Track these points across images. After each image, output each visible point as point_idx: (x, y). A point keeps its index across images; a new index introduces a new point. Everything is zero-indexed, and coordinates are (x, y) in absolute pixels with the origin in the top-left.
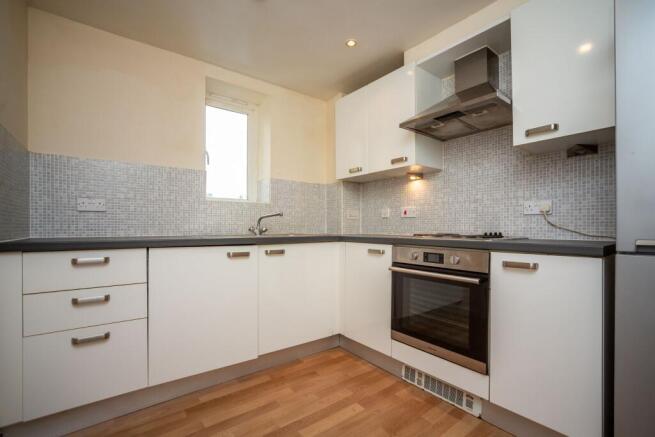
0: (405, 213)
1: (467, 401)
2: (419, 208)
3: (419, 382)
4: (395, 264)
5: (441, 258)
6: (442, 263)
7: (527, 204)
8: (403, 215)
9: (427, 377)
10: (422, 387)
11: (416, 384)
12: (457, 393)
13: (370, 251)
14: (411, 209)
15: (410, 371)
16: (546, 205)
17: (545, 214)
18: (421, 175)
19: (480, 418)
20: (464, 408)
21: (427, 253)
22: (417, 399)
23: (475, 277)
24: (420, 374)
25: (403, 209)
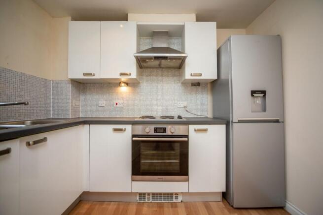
0: (117, 104)
1: (176, 197)
2: (125, 102)
3: (149, 199)
4: (134, 136)
5: (165, 130)
6: (166, 132)
7: (179, 103)
8: (115, 105)
9: (153, 194)
10: (151, 201)
11: (147, 201)
12: (170, 195)
13: (115, 130)
14: (120, 102)
15: (142, 195)
16: (185, 104)
17: (185, 107)
18: (127, 84)
19: (182, 202)
20: (174, 200)
21: (156, 128)
22: (155, 209)
23: (185, 137)
24: (149, 194)
25: (115, 102)
